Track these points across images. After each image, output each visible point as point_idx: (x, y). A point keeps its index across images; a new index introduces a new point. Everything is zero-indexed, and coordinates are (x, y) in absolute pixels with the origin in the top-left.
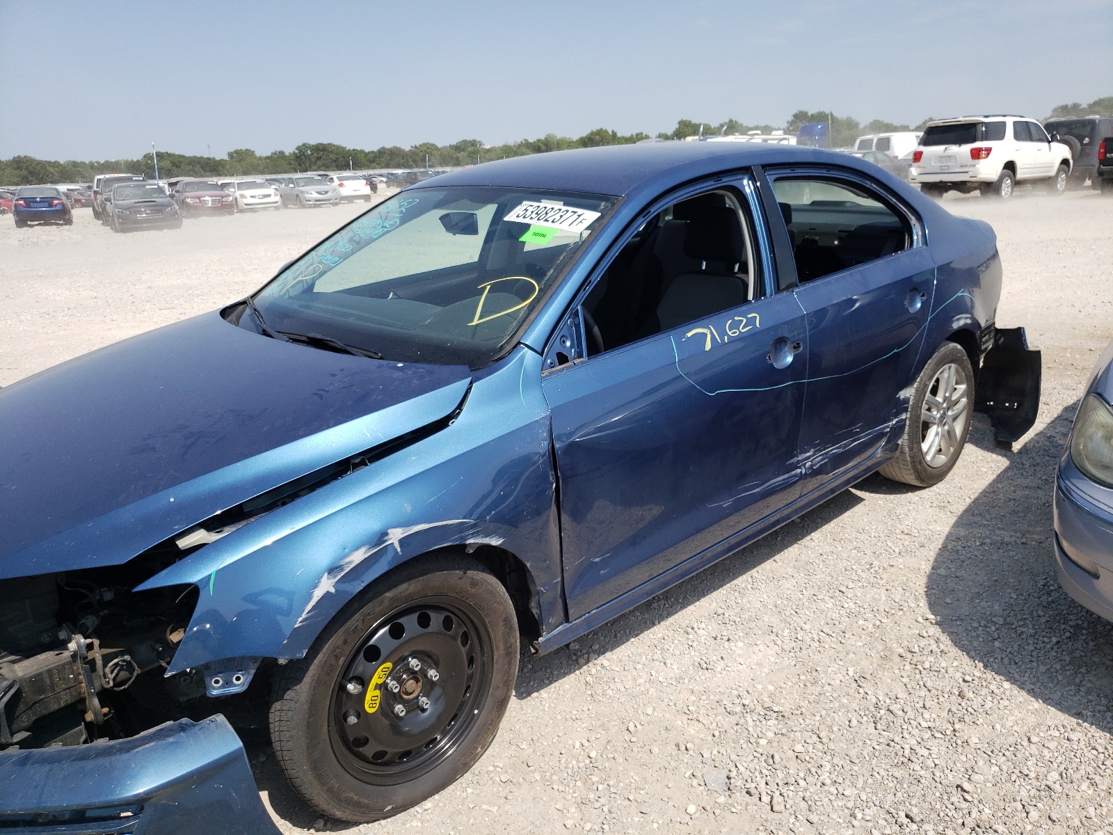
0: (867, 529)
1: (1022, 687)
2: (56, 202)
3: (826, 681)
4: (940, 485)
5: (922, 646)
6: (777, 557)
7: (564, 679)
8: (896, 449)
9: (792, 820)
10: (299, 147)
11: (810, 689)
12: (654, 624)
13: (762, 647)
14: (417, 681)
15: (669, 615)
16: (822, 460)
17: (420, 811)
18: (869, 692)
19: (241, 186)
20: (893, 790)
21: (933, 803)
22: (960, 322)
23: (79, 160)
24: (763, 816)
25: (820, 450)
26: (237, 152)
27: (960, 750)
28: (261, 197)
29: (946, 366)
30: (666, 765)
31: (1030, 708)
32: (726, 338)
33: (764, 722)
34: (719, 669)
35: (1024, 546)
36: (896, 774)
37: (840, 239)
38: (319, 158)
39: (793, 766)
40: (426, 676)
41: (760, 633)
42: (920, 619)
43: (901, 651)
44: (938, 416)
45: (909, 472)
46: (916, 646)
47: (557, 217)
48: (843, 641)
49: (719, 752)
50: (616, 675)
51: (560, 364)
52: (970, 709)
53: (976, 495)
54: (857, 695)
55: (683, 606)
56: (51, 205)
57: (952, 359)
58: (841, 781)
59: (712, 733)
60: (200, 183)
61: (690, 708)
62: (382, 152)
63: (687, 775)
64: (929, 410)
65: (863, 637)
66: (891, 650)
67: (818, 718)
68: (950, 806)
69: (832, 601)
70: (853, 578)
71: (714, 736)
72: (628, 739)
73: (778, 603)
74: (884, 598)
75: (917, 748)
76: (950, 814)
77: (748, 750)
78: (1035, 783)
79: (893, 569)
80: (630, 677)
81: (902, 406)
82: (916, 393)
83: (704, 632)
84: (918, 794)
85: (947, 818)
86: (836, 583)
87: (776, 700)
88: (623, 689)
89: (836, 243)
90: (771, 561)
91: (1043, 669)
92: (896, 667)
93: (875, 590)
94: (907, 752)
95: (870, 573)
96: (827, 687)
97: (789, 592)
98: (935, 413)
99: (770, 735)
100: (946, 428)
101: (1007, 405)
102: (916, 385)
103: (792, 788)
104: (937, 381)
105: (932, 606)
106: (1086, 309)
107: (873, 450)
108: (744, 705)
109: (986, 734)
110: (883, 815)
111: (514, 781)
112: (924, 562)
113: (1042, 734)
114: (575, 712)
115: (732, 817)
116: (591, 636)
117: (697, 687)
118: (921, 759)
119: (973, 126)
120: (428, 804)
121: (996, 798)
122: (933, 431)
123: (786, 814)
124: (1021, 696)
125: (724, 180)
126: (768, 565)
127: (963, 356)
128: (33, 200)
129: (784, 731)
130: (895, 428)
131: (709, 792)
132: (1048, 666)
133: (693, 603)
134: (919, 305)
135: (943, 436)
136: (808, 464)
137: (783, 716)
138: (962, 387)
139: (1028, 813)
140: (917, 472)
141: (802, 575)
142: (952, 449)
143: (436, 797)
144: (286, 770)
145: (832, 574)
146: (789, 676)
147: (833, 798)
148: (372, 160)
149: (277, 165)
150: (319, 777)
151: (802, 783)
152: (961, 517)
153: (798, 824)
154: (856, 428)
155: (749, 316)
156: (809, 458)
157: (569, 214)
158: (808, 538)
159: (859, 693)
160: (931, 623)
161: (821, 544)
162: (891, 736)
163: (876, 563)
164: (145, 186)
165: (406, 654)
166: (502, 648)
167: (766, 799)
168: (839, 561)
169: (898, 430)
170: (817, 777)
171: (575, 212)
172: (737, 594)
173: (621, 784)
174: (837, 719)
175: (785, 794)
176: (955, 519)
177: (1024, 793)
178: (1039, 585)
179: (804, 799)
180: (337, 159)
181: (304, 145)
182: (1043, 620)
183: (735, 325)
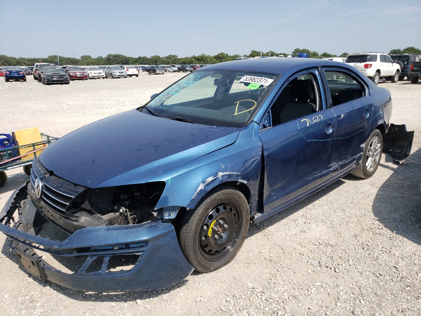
0: (349, 191)
1: (410, 239)
2: (21, 73)
3: (344, 236)
4: (371, 178)
5: (374, 227)
6: (320, 199)
7: (257, 234)
8: (359, 164)
9: (342, 275)
10: (108, 55)
11: (340, 239)
12: (283, 219)
13: (321, 226)
14: (221, 228)
15: (287, 216)
16: (338, 166)
17: (221, 270)
18: (360, 239)
19: (90, 69)
20: (373, 267)
21: (387, 271)
22: (380, 122)
23: (23, 57)
24: (333, 273)
25: (337, 163)
26: (84, 56)
27: (393, 257)
28: (98, 73)
29: (375, 137)
30: (298, 259)
31: (413, 245)
32: (313, 122)
33: (327, 248)
34: (308, 232)
35: (403, 198)
36: (373, 263)
37: (339, 93)
38: (115, 60)
39: (339, 260)
40: (223, 226)
41: (319, 222)
42: (372, 219)
43: (367, 228)
44: (371, 154)
45: (362, 173)
46: (372, 227)
47: (259, 81)
48: (348, 225)
49: (314, 256)
50: (274, 233)
51: (264, 128)
52: (394, 245)
53: (384, 181)
54: (356, 241)
55: (292, 214)
56: (19, 74)
57: (377, 135)
58: (356, 264)
59: (310, 250)
60: (75, 67)
61: (302, 243)
62: (140, 58)
63: (305, 262)
64: (369, 152)
65: (354, 224)
66: (364, 227)
67: (344, 247)
68: (393, 272)
69: (341, 213)
70: (347, 206)
71: (311, 251)
72: (283, 252)
73: (323, 213)
74: (358, 212)
75: (379, 256)
76: (393, 274)
77: (324, 255)
78: (418, 266)
79: (360, 204)
80: (279, 234)
81: (361, 150)
82: (365, 146)
83: (301, 221)
84: (382, 269)
85: (392, 275)
86: (341, 207)
87: (329, 241)
88: (278, 237)
89: (337, 94)
90: (318, 200)
91: (416, 234)
92: (366, 233)
93: (355, 210)
94: (376, 257)
95: (352, 205)
96: (345, 238)
97: (326, 210)
98: (371, 153)
99: (330, 251)
100: (374, 158)
101: (397, 151)
102: (365, 143)
103: (341, 266)
104: (372, 142)
105: (375, 215)
106: (412, 122)
107: (352, 164)
108: (319, 243)
109: (400, 253)
110: (371, 274)
111: (249, 262)
112: (370, 202)
113: (418, 253)
114: (263, 244)
115: (323, 274)
116: (262, 222)
117: (302, 237)
118: (381, 259)
119: (366, 56)
120: (223, 268)
121: (407, 270)
122: (370, 159)
123: (340, 273)
124: (410, 242)
125: (310, 70)
126: (317, 202)
127: (380, 134)
128: (12, 72)
129: (334, 250)
130: (359, 157)
131: (314, 267)
132: (417, 234)
133: (295, 213)
134: (368, 116)
135: (373, 161)
136: (334, 167)
137: (333, 246)
138: (379, 145)
139: (418, 274)
140: (364, 173)
141: (329, 205)
142: (375, 166)
143: (225, 266)
144: (185, 253)
145: (340, 205)
146: (332, 235)
147: (354, 269)
148: (135, 61)
149: (99, 62)
150: (195, 256)
151: (344, 265)
152: (380, 188)
153: (344, 276)
154: (348, 156)
155: (319, 116)
156: (334, 165)
157: (263, 80)
158: (329, 193)
159: (356, 240)
160: (376, 220)
161: (334, 195)
162: (369, 252)
163: (354, 202)
164: (56, 68)
165: (218, 219)
166: (245, 219)
167: (333, 269)
168: (341, 201)
169: (359, 158)
170: (348, 263)
171: (265, 79)
172: (309, 210)
173: (285, 264)
174: (350, 247)
175: (339, 268)
176: (378, 189)
177: (415, 269)
178: (410, 210)
179: (345, 269)
180: (123, 60)
181: (110, 54)
182: (413, 220)
183: (315, 119)
